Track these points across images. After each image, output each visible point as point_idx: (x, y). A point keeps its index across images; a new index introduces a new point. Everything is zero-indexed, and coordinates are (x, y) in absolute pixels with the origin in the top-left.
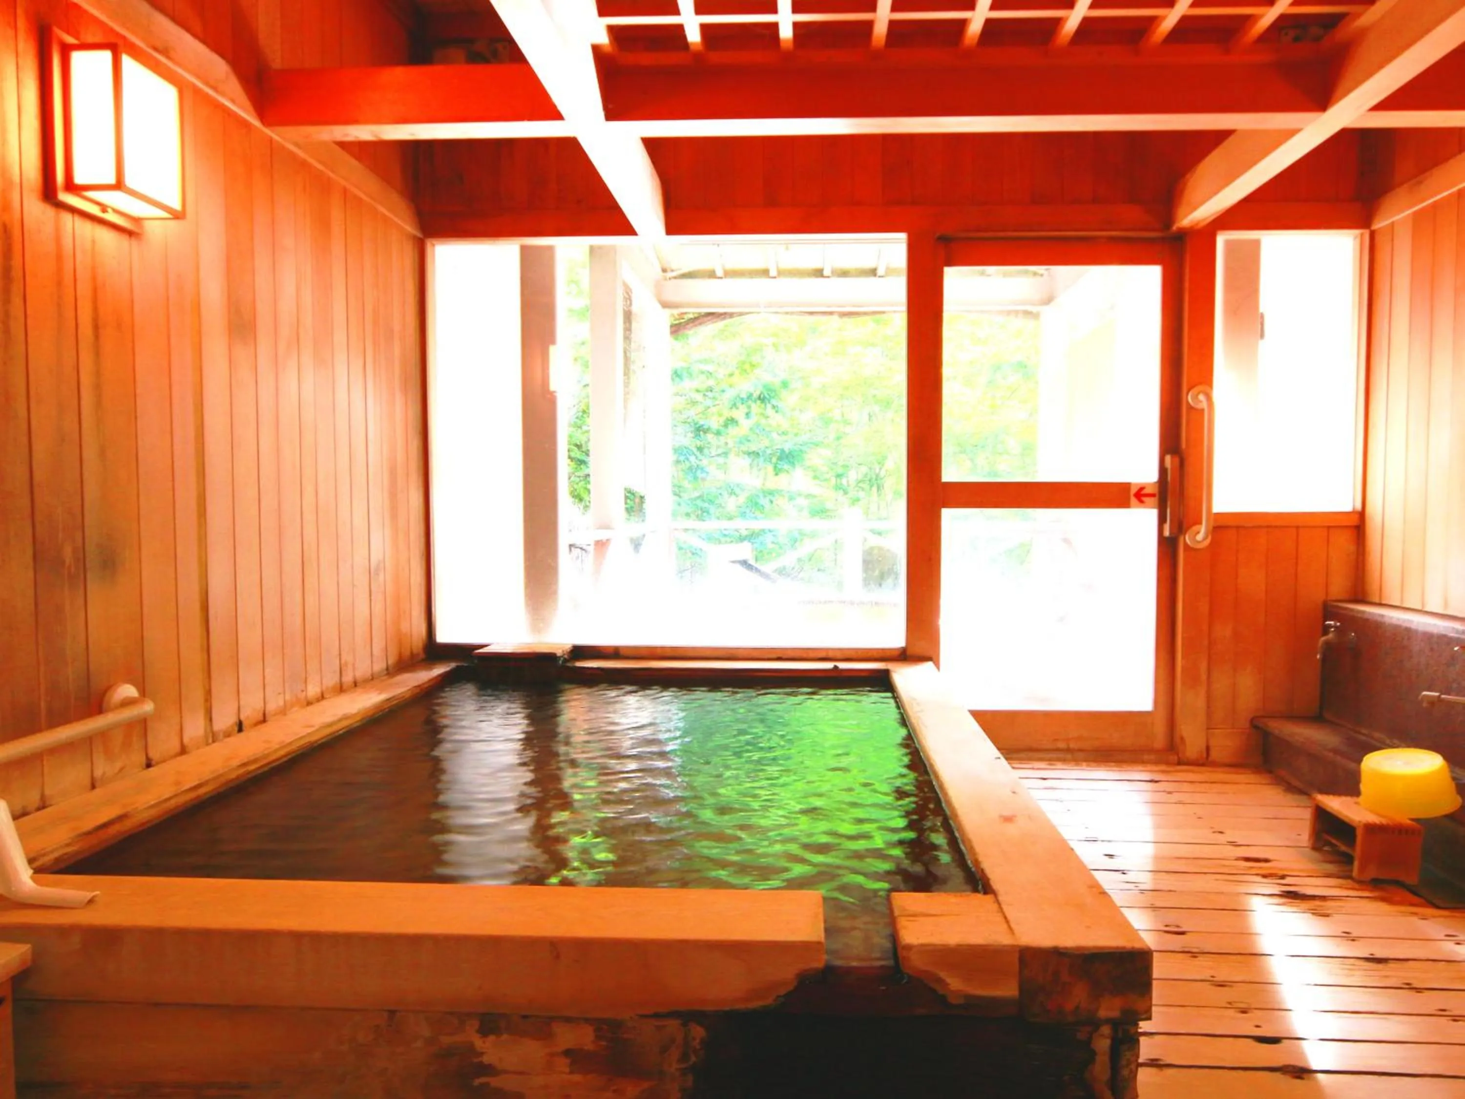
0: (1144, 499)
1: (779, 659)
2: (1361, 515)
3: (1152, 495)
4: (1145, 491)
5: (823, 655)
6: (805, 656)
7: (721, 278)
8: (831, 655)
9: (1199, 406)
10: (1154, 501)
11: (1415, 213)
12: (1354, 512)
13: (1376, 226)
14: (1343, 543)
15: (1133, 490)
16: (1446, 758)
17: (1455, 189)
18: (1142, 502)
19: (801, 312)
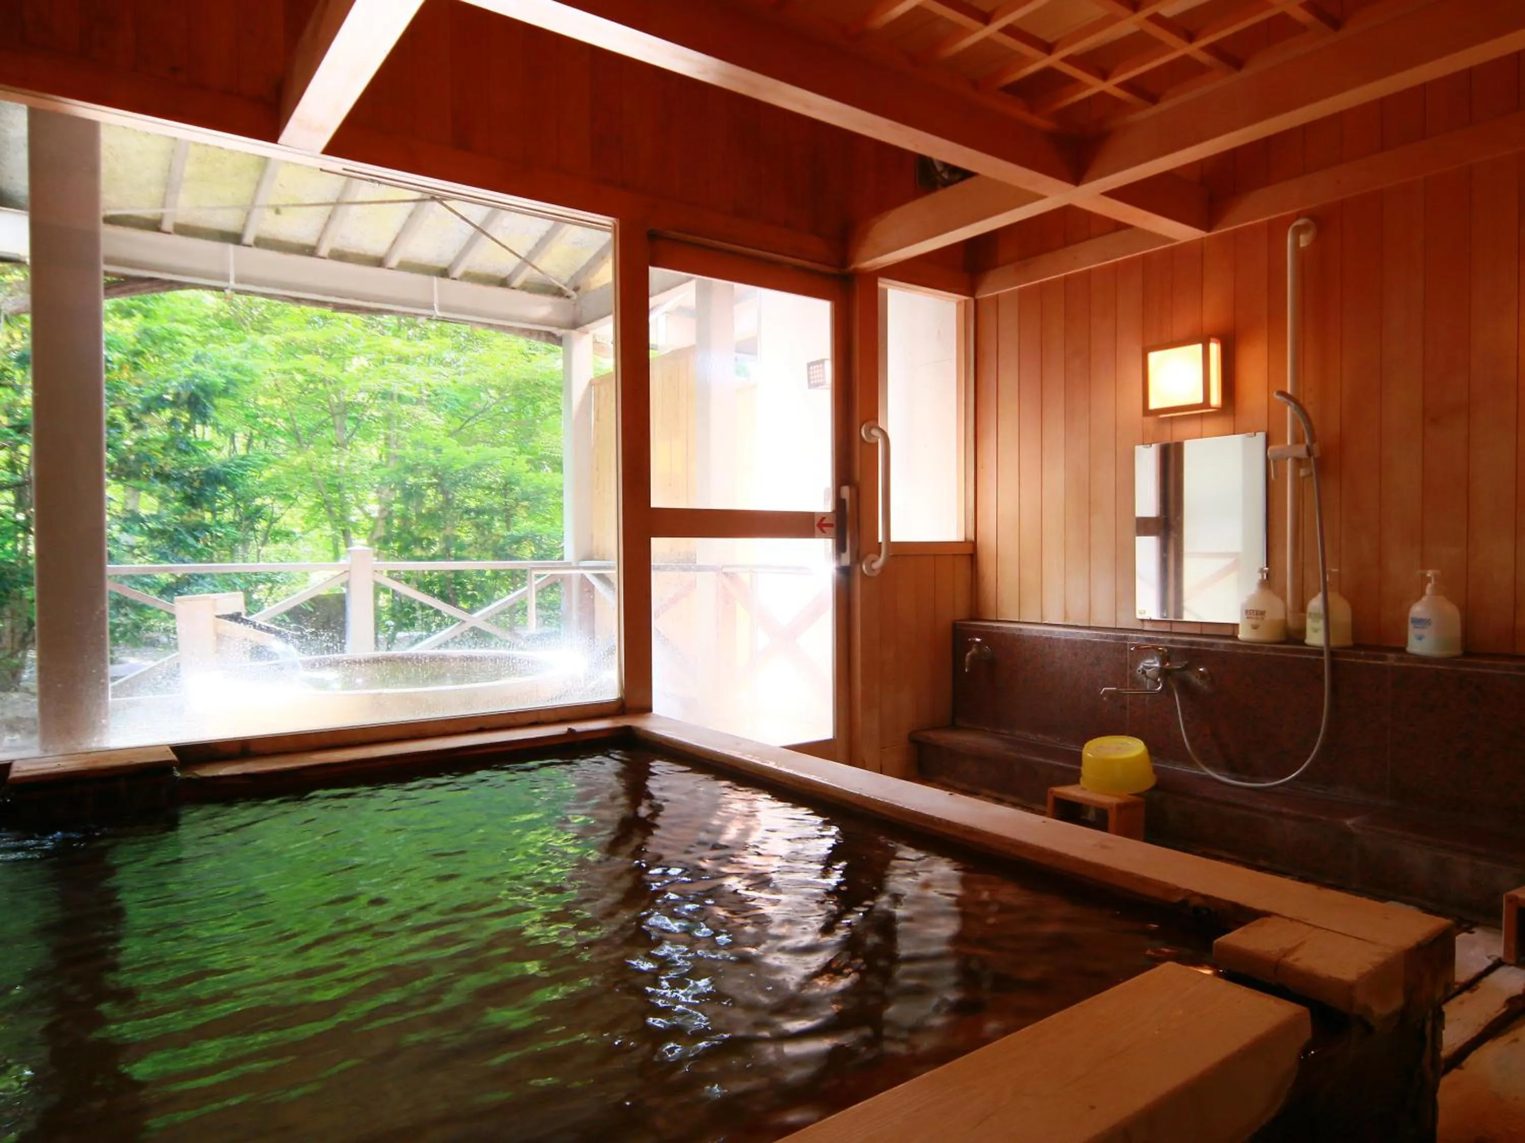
0: (824, 528)
1: (481, 730)
2: (974, 544)
3: (831, 525)
4: (825, 522)
5: (534, 719)
6: (512, 722)
7: (169, 233)
8: (543, 717)
9: (872, 441)
10: (831, 531)
11: (1020, 289)
12: (966, 541)
13: (981, 296)
14: (963, 567)
15: (817, 521)
16: (1146, 743)
17: (1063, 275)
18: (823, 532)
19: (285, 296)
